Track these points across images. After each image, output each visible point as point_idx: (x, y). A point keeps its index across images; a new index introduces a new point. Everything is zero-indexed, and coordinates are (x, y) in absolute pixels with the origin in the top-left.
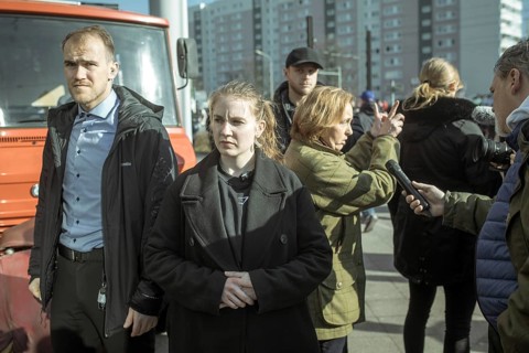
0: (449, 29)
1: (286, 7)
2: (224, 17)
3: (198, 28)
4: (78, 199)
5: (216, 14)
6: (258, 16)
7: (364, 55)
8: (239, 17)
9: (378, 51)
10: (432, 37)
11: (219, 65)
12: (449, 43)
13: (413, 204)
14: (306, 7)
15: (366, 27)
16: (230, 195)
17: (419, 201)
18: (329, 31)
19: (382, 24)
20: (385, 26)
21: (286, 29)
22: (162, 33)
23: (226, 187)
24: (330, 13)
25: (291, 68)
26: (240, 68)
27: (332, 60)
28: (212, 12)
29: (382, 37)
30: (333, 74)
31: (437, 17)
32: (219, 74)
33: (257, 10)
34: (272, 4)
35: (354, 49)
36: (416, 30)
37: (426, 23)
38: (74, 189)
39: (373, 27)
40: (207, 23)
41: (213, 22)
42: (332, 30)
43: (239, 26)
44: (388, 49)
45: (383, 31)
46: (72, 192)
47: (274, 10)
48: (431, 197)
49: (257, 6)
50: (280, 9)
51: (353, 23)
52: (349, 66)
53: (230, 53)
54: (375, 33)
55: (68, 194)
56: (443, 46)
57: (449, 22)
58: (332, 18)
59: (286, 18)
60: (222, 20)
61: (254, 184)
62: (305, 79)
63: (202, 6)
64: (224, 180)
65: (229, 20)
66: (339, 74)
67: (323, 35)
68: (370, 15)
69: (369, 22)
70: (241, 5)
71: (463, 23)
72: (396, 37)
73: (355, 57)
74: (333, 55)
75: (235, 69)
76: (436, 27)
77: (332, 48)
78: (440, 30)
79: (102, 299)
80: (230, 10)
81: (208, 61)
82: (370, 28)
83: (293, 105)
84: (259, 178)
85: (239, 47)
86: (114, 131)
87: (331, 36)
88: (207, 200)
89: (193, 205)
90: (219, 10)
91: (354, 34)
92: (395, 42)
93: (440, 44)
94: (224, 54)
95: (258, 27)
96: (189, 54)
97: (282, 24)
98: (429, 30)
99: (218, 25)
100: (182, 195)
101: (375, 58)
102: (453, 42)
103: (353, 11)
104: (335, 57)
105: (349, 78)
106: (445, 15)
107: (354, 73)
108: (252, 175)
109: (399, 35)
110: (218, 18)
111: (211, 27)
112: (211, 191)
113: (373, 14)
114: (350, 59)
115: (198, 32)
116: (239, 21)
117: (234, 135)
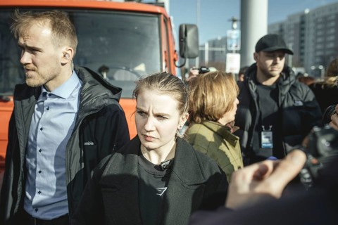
2: (322, 18)
3: (303, 26)
4: (40, 172)
5: (317, 16)
8: (333, 17)
11: (316, 50)
28: (314, 15)
32: (316, 57)
38: (36, 162)
40: (309, 22)
41: (314, 21)
43: (333, 24)
53: (325, 43)
60: (320, 20)
61: (173, 175)
62: (275, 64)
63: (307, 11)
65: (326, 20)
75: (328, 53)
80: (327, 13)
81: (308, 47)
84: (177, 170)
85: (332, 38)
90: (318, 13)
94: (320, 43)
99: (317, 24)
110: (317, 19)
111: (312, 25)
115: (302, 29)
116: (332, 20)
117: (157, 130)
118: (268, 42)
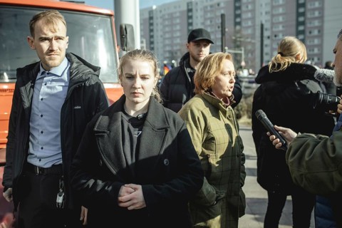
0: (316, 23)
1: (209, 8)
2: (169, 14)
3: (151, 21)
4: (42, 132)
5: (163, 12)
6: (190, 14)
7: (259, 39)
8: (178, 14)
9: (269, 37)
10: (305, 28)
11: (165, 46)
12: (316, 32)
13: (274, 141)
14: (222, 8)
15: (261, 22)
16: (129, 130)
17: (279, 140)
18: (236, 24)
19: (272, 20)
20: (274, 21)
21: (208, 22)
22: (109, 19)
23: (126, 124)
24: (238, 12)
25: (191, 43)
26: (178, 47)
27: (238, 43)
28: (161, 11)
29: (272, 28)
30: (239, 52)
31: (309, 15)
32: (165, 52)
33: (190, 10)
34: (200, 6)
35: (253, 36)
36: (294, 23)
37: (301, 19)
38: (38, 125)
39: (266, 21)
40: (157, 18)
41: (161, 17)
42: (239, 23)
43: (178, 21)
44: (276, 36)
45: (273, 24)
46: (37, 127)
47: (201, 10)
48: (287, 137)
49: (190, 7)
50: (205, 9)
51: (253, 19)
52: (249, 47)
53: (172, 38)
54: (267, 26)
55: (34, 129)
56: (312, 34)
57: (316, 18)
58: (239, 16)
59: (209, 15)
60: (167, 17)
61: (146, 122)
62: (201, 51)
63: (154, 7)
64: (126, 118)
65: (171, 17)
66: (243, 52)
67: (233, 27)
68: (264, 14)
69: (263, 18)
70: (180, 7)
71: (326, 19)
72: (281, 28)
73: (253, 41)
74: (238, 39)
75: (175, 48)
76: (307, 22)
77: (238, 35)
78: (310, 23)
79: (60, 200)
80: (172, 10)
81: (158, 43)
82: (264, 22)
83: (192, 69)
84: (150, 118)
85: (178, 34)
86: (68, 84)
87: (238, 27)
88: (111, 134)
89: (102, 136)
90: (165, 10)
91: (253, 27)
92: (280, 32)
93: (310, 33)
94: (168, 38)
95: (190, 21)
96: (128, 35)
97: (206, 19)
98: (303, 23)
99: (164, 20)
100: (96, 129)
101: (266, 42)
102: (319, 31)
103: (253, 11)
104: (240, 41)
105: (250, 55)
106: (314, 14)
107: (253, 52)
108: (145, 116)
109: (283, 27)
110: (164, 15)
111: (160, 21)
112: (115, 127)
113: (266, 13)
114: (250, 42)
115: (151, 24)
116: (178, 17)
117: (143, 88)
118: (195, 34)
